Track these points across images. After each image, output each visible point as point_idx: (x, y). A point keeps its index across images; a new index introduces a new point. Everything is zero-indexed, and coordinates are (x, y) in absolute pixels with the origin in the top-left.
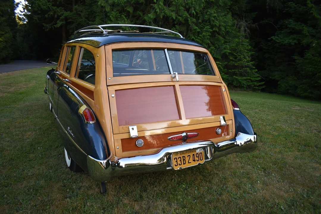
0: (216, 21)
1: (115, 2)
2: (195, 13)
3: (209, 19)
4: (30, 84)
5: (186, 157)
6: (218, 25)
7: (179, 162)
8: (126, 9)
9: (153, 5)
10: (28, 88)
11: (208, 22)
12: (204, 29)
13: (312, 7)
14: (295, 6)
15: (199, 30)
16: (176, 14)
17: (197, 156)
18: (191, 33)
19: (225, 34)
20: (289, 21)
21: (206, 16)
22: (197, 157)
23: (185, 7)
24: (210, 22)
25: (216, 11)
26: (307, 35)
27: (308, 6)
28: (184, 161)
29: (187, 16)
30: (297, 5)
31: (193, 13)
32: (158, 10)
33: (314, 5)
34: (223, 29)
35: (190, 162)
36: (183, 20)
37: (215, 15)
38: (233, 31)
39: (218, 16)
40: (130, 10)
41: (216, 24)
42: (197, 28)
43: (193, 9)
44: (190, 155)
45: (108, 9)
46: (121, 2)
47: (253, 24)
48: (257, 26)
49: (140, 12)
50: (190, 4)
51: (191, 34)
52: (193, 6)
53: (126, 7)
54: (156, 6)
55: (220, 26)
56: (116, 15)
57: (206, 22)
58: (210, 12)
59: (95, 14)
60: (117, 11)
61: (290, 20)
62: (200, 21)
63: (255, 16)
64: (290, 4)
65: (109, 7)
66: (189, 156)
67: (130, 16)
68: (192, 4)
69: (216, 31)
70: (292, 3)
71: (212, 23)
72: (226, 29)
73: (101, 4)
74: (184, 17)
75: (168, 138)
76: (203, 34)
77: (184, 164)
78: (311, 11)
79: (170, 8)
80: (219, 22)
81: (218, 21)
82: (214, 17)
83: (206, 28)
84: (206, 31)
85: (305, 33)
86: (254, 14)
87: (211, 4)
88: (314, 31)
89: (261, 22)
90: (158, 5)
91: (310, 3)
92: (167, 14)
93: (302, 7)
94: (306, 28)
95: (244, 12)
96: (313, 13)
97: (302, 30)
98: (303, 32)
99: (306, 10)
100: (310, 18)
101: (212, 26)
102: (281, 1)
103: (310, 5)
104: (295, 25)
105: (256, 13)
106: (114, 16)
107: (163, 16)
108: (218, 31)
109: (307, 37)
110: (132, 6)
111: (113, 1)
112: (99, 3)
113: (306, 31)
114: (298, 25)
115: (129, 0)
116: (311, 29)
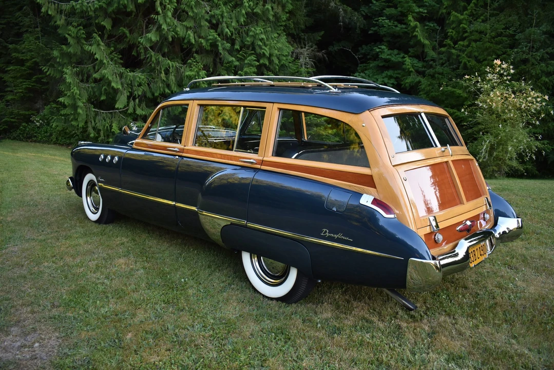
0: (264, 47)
1: (76, 8)
2: (229, 33)
3: (253, 43)
6: (267, 54)
8: (97, 21)
9: (156, 18)
11: (251, 48)
12: (246, 62)
13: (416, 27)
14: (390, 24)
15: (237, 63)
16: (194, 33)
18: (222, 67)
19: (277, 70)
20: (380, 48)
21: (248, 39)
23: (210, 22)
24: (254, 49)
25: (263, 29)
26: (411, 71)
27: (410, 24)
28: (475, 256)
29: (216, 38)
30: (392, 22)
31: (227, 32)
32: (164, 27)
33: (418, 23)
34: (276, 61)
35: (479, 258)
36: (209, 44)
37: (263, 36)
38: (290, 64)
39: (267, 40)
40: (107, 24)
41: (265, 52)
42: (234, 59)
43: (224, 25)
44: (477, 250)
45: (60, 21)
46: (89, 9)
47: (318, 51)
48: (325, 56)
49: (125, 29)
50: (219, 17)
51: (223, 69)
52: (225, 20)
53: (97, 17)
54: (160, 19)
55: (271, 55)
56: (77, 33)
57: (248, 49)
58: (254, 31)
60: (79, 25)
61: (383, 47)
62: (237, 47)
63: (320, 38)
64: (381, 20)
65: (63, 17)
67: (106, 36)
68: (222, 17)
69: (265, 65)
70: (383, 20)
71: (258, 51)
72: (280, 61)
73: (47, 11)
74: (211, 39)
75: (458, 229)
76: (245, 69)
77: (475, 260)
78: (415, 33)
79: (184, 23)
80: (270, 49)
81: (268, 47)
82: (261, 40)
83: (249, 60)
84: (250, 65)
85: (408, 67)
86: (318, 36)
87: (252, 17)
88: (421, 64)
89: (330, 49)
90: (165, 17)
91: (412, 19)
92: (178, 33)
93: (399, 25)
94: (408, 60)
95: (303, 31)
96: (418, 36)
97: (403, 63)
98: (404, 66)
99: (406, 30)
100: (412, 43)
101: (259, 57)
102: (363, 15)
103: (413, 24)
104: (390, 55)
105: (322, 33)
106: (73, 35)
107: (172, 37)
108: (268, 64)
109: (411, 74)
110: (110, 17)
111: (71, 6)
112: (43, 10)
113: (410, 64)
114: (395, 55)
115: (104, 6)
116: (416, 61)
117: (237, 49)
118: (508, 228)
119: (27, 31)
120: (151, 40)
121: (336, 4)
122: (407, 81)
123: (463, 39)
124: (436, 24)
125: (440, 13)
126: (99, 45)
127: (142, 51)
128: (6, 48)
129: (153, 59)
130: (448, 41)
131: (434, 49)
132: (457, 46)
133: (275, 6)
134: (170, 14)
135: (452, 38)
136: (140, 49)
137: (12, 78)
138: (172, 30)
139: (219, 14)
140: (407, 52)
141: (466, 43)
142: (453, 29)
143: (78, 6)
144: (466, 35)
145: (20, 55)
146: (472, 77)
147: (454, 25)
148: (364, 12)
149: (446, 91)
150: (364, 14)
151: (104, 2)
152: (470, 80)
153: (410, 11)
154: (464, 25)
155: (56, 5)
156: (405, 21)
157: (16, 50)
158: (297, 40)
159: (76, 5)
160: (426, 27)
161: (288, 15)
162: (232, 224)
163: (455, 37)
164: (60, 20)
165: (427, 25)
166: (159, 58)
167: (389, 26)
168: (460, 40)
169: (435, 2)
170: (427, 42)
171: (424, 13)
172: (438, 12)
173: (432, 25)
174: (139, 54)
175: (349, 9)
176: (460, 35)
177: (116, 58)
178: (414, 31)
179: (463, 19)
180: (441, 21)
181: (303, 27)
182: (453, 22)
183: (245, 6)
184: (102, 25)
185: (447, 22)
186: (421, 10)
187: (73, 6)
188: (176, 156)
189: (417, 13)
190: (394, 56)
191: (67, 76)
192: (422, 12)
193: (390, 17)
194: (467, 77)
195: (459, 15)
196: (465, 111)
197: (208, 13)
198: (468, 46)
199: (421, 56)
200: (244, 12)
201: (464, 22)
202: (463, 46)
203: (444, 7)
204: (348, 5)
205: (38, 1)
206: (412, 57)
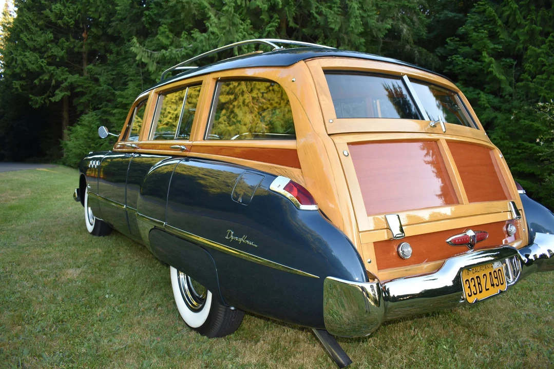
1: (166, 56)
4: (21, 194)
5: (481, 277)
7: (473, 289)
10: (20, 199)
13: (491, 63)
14: (464, 61)
17: (496, 276)
22: (496, 278)
26: (487, 107)
27: (485, 61)
28: (480, 286)
30: (467, 59)
35: (488, 289)
44: (485, 275)
45: (152, 68)
46: (177, 56)
59: (126, 79)
64: (455, 58)
65: (155, 64)
66: (485, 277)
70: (458, 57)
75: (448, 240)
77: (480, 292)
78: (490, 69)
85: (483, 103)
88: (497, 100)
91: (487, 55)
93: (474, 63)
94: (483, 96)
96: (494, 72)
97: (478, 99)
98: (479, 103)
99: (481, 67)
100: (487, 80)
102: (437, 56)
103: (487, 59)
109: (487, 110)
111: (162, 54)
112: (138, 58)
113: (485, 100)
114: (471, 92)
116: (491, 97)
119: (131, 80)
121: (411, 46)
123: (542, 73)
124: (512, 60)
125: (517, 48)
128: (113, 94)
130: (526, 76)
131: (510, 85)
132: (535, 80)
135: (530, 73)
137: (116, 119)
140: (483, 89)
141: (544, 76)
142: (531, 63)
143: (168, 54)
144: (544, 68)
145: (125, 100)
146: (548, 105)
147: (531, 60)
148: (439, 52)
149: (524, 125)
150: (439, 55)
151: (190, 50)
152: (544, 107)
153: (485, 46)
154: (542, 59)
155: (150, 53)
156: (481, 59)
157: (122, 96)
159: (166, 53)
160: (502, 63)
162: (155, 228)
163: (532, 71)
164: (152, 66)
165: (503, 61)
167: (463, 63)
168: (538, 74)
169: (512, 39)
170: (503, 77)
171: (500, 49)
172: (515, 48)
173: (508, 61)
175: (424, 51)
176: (539, 68)
178: (489, 67)
179: (541, 53)
180: (519, 57)
182: (530, 56)
185: (525, 57)
186: (495, 45)
187: (164, 54)
188: (131, 153)
189: (491, 49)
190: (469, 93)
192: (497, 48)
193: (465, 56)
194: (540, 104)
195: (536, 49)
196: (540, 141)
198: (547, 79)
199: (497, 93)
201: (543, 55)
202: (542, 79)
203: (521, 41)
204: (423, 47)
205: (134, 50)
206: (488, 93)
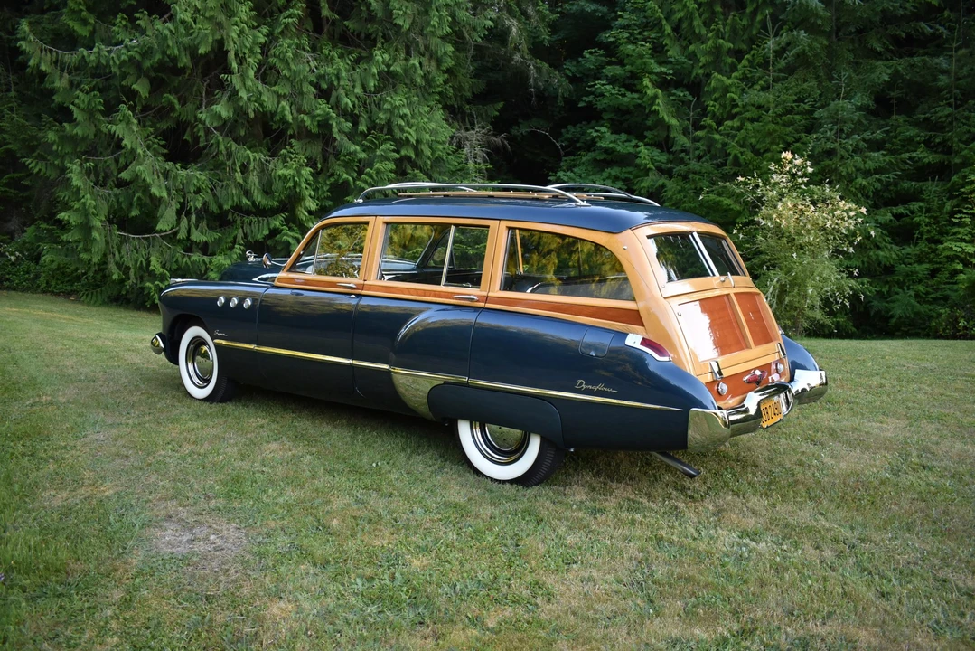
0: (407, 129)
1: (88, 60)
2: (351, 105)
3: (389, 123)
6: (413, 141)
8: (124, 83)
9: (229, 79)
11: (385, 130)
12: (378, 153)
13: (656, 97)
14: (613, 91)
15: (363, 155)
16: (291, 105)
18: (339, 162)
20: (598, 131)
21: (381, 115)
23: (317, 86)
24: (390, 131)
25: (406, 98)
26: (650, 169)
27: (646, 93)
29: (328, 113)
30: (617, 88)
31: (347, 104)
32: (243, 94)
33: (660, 91)
34: (428, 152)
36: (316, 123)
37: (406, 111)
38: (450, 157)
39: (413, 116)
40: (142, 88)
41: (409, 137)
42: (358, 148)
43: (341, 91)
45: (61, 83)
46: (111, 63)
47: (494, 135)
48: (506, 142)
49: (171, 97)
50: (333, 78)
51: (339, 165)
52: (342, 83)
53: (124, 76)
54: (236, 81)
55: (418, 141)
56: (89, 103)
57: (382, 132)
58: (390, 102)
60: (92, 89)
61: (603, 129)
62: (362, 128)
63: (497, 113)
64: (598, 85)
65: (66, 75)
67: (139, 108)
68: (338, 78)
69: (408, 159)
70: (603, 85)
71: (398, 134)
72: (433, 152)
73: (38, 65)
74: (319, 115)
75: (745, 379)
78: (655, 107)
79: (273, 88)
80: (417, 132)
81: (414, 128)
82: (403, 117)
83: (383, 150)
84: (384, 158)
85: (643, 162)
86: (494, 110)
87: (388, 79)
88: (665, 158)
89: (514, 131)
90: (243, 77)
91: (649, 85)
92: (265, 104)
93: (628, 94)
94: (644, 151)
95: (469, 101)
96: (660, 111)
97: (636, 156)
98: (638, 161)
99: (639, 102)
100: (649, 123)
101: (400, 144)
102: (567, 76)
103: (651, 91)
104: (615, 142)
105: (501, 104)
106: (82, 106)
107: (254, 111)
108: (413, 156)
109: (650, 173)
110: (146, 75)
111: (80, 57)
112: (32, 63)
113: (647, 157)
114: (623, 142)
115: (138, 57)
116: (656, 152)
117: (362, 133)
118: (808, 385)
120: (219, 116)
121: (523, 57)
122: (643, 185)
123: (732, 117)
124: (687, 93)
125: (694, 74)
126: (128, 123)
127: (202, 133)
129: (222, 148)
130: (708, 121)
131: (685, 132)
132: (722, 128)
133: (425, 60)
134: (251, 73)
135: (714, 116)
136: (198, 131)
138: (253, 99)
139: (333, 74)
140: (641, 137)
141: (736, 123)
142: (715, 100)
143: (92, 57)
144: (736, 110)
146: (749, 180)
147: (717, 95)
148: (570, 70)
149: (708, 201)
150: (570, 75)
151: (136, 51)
152: (746, 184)
153: (646, 71)
154: (732, 95)
155: (54, 54)
156: (638, 87)
158: (459, 116)
159: (89, 55)
160: (672, 98)
161: (446, 76)
162: (446, 383)
163: (718, 114)
164: (60, 80)
165: (674, 95)
166: (231, 146)
167: (613, 94)
168: (727, 119)
169: (686, 57)
170: (674, 122)
171: (669, 74)
172: (690, 73)
173: (682, 94)
174: (197, 139)
175: (546, 66)
176: (727, 110)
177: (156, 146)
178: (653, 104)
179: (731, 85)
180: (696, 88)
181: (469, 94)
182: (715, 89)
183: (377, 62)
184: (134, 89)
185: (706, 89)
186: (663, 69)
187: (83, 57)
188: (351, 294)
189: (656, 74)
190: (622, 145)
191: (73, 175)
192: (666, 74)
193: (613, 81)
194: (740, 179)
195: (724, 78)
196: (739, 232)
197: (313, 71)
198: (739, 129)
199: (665, 145)
200: (375, 70)
201: (733, 89)
202: (732, 128)
203: (701, 64)
204: (543, 60)
205: (24, 47)
206: (650, 145)
